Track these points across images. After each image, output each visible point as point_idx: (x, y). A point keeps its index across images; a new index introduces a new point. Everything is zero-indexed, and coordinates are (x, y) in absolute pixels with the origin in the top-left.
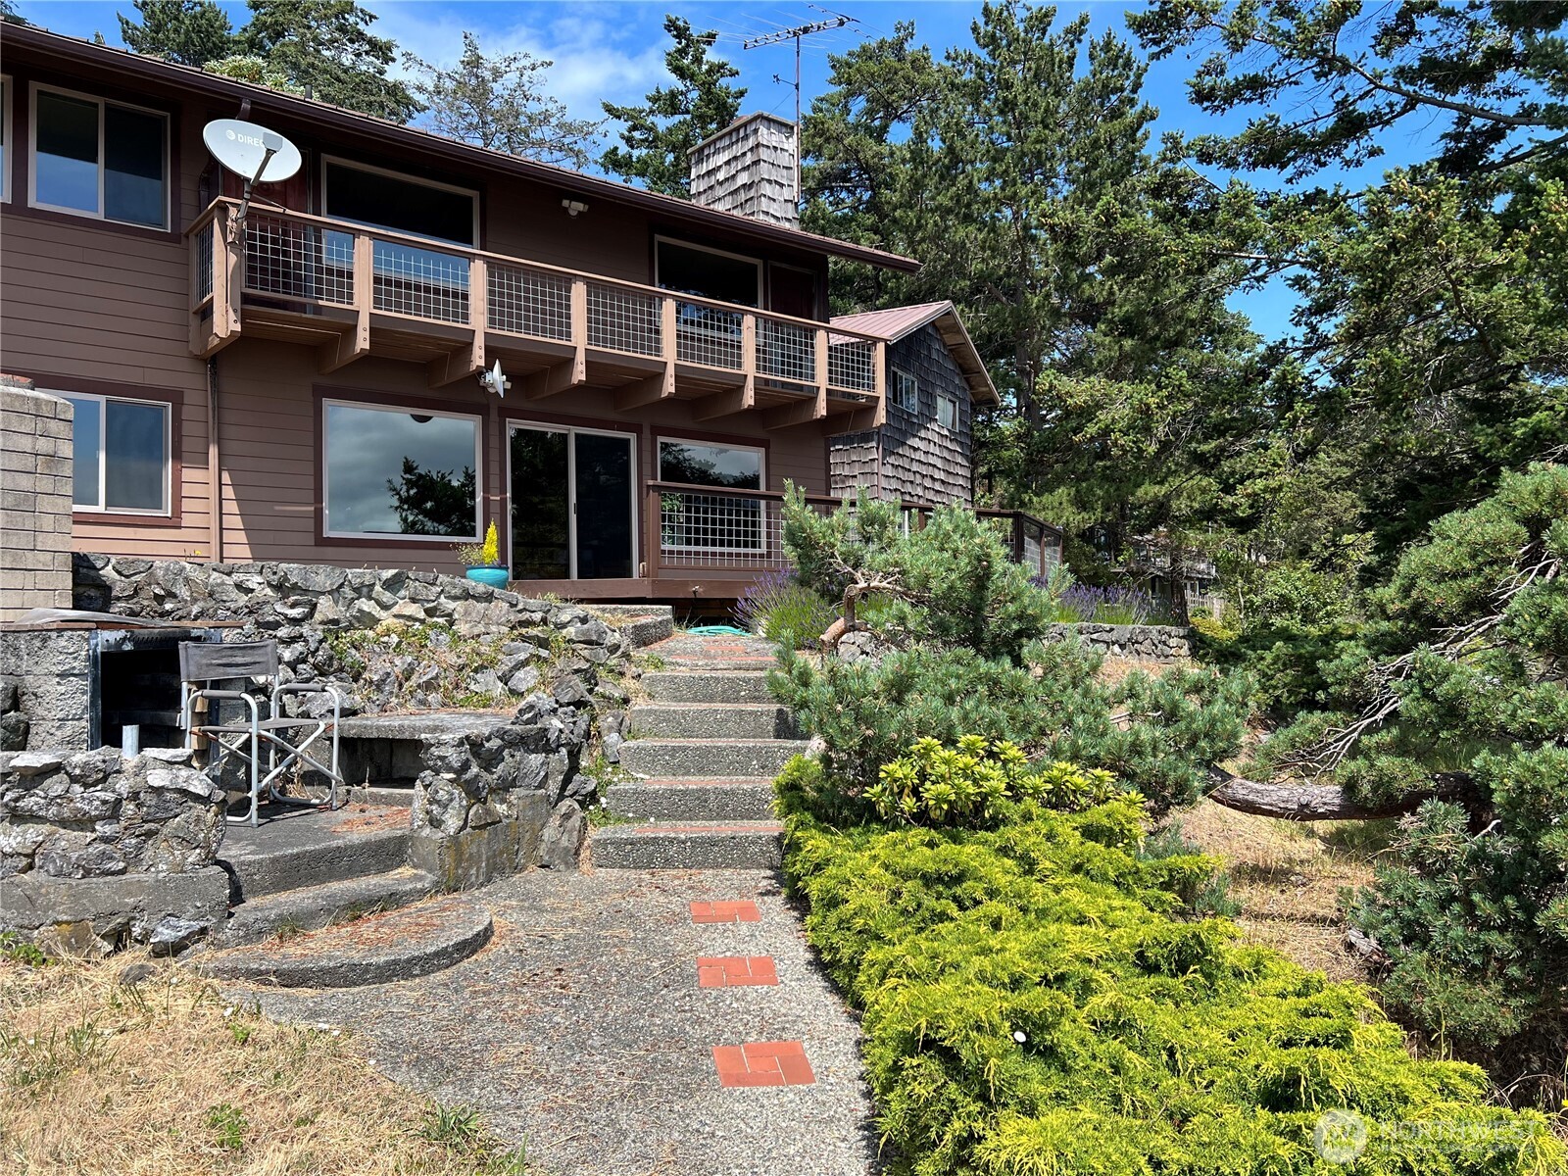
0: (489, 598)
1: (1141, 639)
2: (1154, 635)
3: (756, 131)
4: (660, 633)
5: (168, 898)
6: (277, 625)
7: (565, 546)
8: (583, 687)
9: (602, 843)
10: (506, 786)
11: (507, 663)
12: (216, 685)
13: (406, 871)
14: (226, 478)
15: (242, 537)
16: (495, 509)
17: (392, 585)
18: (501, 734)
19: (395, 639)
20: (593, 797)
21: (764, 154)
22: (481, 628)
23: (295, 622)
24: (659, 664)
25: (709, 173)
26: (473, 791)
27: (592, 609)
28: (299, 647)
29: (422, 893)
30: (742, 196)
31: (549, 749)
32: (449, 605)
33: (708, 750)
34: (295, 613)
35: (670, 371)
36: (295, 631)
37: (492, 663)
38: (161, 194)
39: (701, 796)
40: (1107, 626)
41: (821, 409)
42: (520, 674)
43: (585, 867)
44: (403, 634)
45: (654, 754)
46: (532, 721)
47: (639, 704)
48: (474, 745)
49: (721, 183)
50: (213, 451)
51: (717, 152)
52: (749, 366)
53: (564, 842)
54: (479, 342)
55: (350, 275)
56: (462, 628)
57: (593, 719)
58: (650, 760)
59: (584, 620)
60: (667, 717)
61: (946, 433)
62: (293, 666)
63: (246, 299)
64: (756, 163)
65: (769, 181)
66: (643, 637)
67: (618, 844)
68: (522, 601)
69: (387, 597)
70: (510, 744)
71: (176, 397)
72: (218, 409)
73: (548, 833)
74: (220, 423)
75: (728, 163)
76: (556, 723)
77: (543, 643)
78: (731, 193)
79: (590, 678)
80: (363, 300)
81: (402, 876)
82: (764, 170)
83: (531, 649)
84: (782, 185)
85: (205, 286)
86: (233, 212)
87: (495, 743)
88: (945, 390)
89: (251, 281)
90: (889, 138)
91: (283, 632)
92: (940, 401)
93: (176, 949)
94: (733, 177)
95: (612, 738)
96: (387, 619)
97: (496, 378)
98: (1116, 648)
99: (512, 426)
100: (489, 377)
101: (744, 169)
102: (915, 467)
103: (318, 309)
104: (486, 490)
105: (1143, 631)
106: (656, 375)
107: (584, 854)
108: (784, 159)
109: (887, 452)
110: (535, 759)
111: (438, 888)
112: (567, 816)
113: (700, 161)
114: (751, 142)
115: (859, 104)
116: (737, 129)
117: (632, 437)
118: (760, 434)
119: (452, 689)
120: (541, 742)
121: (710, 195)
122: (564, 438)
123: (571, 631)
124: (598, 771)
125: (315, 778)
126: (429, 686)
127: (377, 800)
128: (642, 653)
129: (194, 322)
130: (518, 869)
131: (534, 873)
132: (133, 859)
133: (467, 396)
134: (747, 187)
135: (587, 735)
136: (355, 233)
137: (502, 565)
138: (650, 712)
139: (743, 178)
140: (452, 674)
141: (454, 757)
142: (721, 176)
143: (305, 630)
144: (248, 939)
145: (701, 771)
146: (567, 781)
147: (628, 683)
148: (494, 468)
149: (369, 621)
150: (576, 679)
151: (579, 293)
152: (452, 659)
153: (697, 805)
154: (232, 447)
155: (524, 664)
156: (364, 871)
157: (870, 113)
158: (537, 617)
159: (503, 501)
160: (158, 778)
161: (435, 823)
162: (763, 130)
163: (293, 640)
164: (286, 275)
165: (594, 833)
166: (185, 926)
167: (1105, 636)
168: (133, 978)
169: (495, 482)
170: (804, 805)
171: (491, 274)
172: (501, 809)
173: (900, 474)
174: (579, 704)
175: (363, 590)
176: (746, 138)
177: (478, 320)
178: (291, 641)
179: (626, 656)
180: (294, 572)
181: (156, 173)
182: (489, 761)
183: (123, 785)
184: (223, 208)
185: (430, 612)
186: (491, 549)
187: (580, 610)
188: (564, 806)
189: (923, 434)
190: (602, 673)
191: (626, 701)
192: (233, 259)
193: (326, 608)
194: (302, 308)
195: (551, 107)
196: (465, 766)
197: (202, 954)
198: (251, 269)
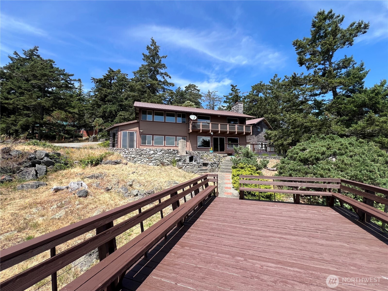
0: (212, 153)
2: (278, 157)
4: (226, 156)
5: (195, 170)
7: (218, 148)
10: (213, 166)
12: (195, 159)
14: (190, 143)
15: (191, 148)
16: (212, 145)
17: (205, 153)
20: (219, 168)
21: (239, 106)
24: (225, 159)
25: (233, 108)
26: (211, 166)
27: (219, 154)
30: (237, 111)
33: (228, 165)
34: (199, 154)
35: (228, 131)
37: (212, 158)
38: (185, 120)
39: (227, 168)
41: (244, 134)
42: (214, 159)
43: (219, 172)
45: (224, 165)
47: (223, 162)
48: (211, 163)
52: (236, 130)
55: (200, 125)
56: (210, 156)
57: (219, 162)
60: (225, 163)
61: (265, 133)
62: (199, 158)
63: (192, 129)
66: (224, 157)
67: (221, 171)
68: (214, 154)
71: (186, 137)
72: (189, 137)
73: (216, 170)
75: (235, 107)
76: (217, 162)
77: (216, 157)
79: (219, 160)
80: (201, 128)
81: (207, 171)
82: (239, 108)
84: (241, 109)
85: (189, 128)
86: (191, 122)
90: (259, 95)
92: (264, 129)
93: (195, 173)
95: (221, 164)
96: (205, 155)
97: (212, 133)
98: (273, 158)
99: (213, 137)
102: (260, 137)
103: (197, 129)
104: (211, 143)
105: (276, 157)
108: (241, 107)
109: (256, 136)
110: (215, 165)
111: (209, 172)
115: (255, 92)
116: (236, 104)
117: (225, 137)
118: (238, 136)
119: (209, 160)
120: (215, 163)
121: (234, 111)
122: (218, 138)
123: (218, 156)
124: (220, 166)
125: (201, 166)
126: (208, 160)
127: (205, 167)
129: (188, 130)
131: (215, 172)
132: (194, 168)
133: (209, 135)
135: (219, 164)
136: (200, 122)
139: (237, 109)
142: (235, 109)
144: (199, 173)
146: (217, 167)
147: (222, 160)
148: (212, 141)
151: (219, 125)
152: (209, 158)
153: (227, 169)
154: (190, 140)
156: (205, 171)
157: (257, 93)
160: (195, 164)
161: (209, 168)
162: (239, 104)
163: (199, 156)
164: (195, 126)
165: (219, 170)
166: (196, 172)
167: (271, 157)
170: (233, 168)
171: (212, 124)
172: (213, 168)
173: (258, 138)
175: (203, 153)
177: (210, 129)
179: (222, 158)
180: (199, 152)
181: (185, 118)
182: (212, 164)
183: (193, 164)
185: (208, 154)
186: (212, 149)
189: (261, 133)
192: (191, 126)
193: (201, 154)
195: (217, 96)
197: (197, 173)
198: (193, 126)
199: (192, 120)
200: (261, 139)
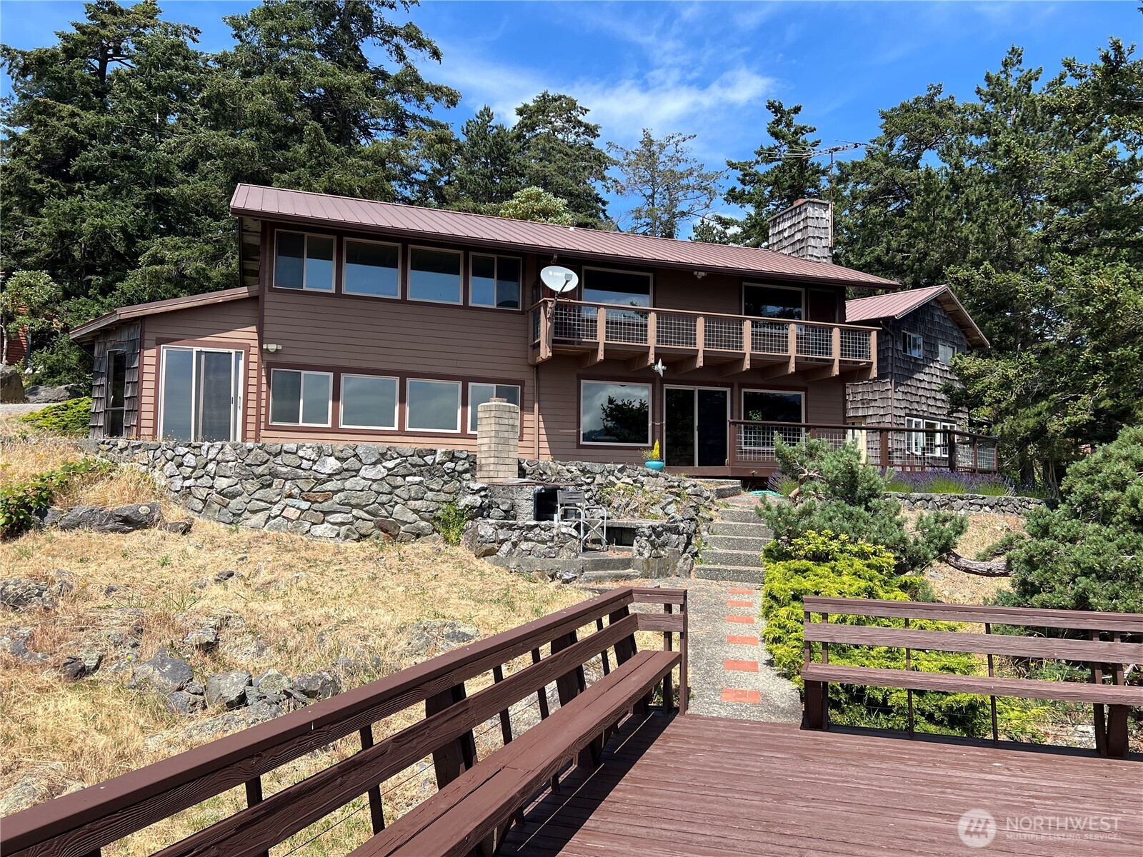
0: (657, 476)
1: (1005, 503)
2: (1016, 503)
3: (806, 210)
4: (734, 492)
5: (567, 566)
6: (582, 485)
7: (692, 446)
8: (694, 513)
9: (699, 569)
10: (664, 545)
11: (665, 502)
12: (567, 505)
13: (631, 570)
14: (541, 419)
15: (546, 445)
16: (657, 429)
17: (621, 471)
18: (662, 526)
19: (622, 492)
20: (696, 554)
21: (810, 222)
22: (654, 488)
23: (588, 484)
24: (727, 506)
25: (780, 233)
26: (653, 544)
27: (698, 481)
28: (590, 493)
29: (637, 577)
30: (798, 246)
31: (679, 534)
32: (642, 479)
33: (743, 540)
34: (589, 481)
35: (748, 357)
36: (589, 487)
37: (659, 502)
38: (517, 291)
39: (738, 556)
40: (981, 496)
41: (836, 371)
42: (669, 507)
43: (693, 577)
44: (625, 490)
45: (722, 540)
46: (674, 522)
47: (717, 521)
48: (653, 528)
49: (786, 239)
50: (536, 406)
51: (784, 220)
52: (792, 351)
53: (685, 568)
54: (652, 352)
55: (596, 322)
56: (647, 488)
57: (697, 526)
58: (719, 542)
59: (695, 486)
60: (728, 527)
61: (946, 368)
62: (588, 500)
63: (554, 341)
64: (806, 228)
65: (813, 237)
66: (721, 494)
67: (705, 570)
68: (670, 477)
69: (619, 475)
70: (666, 530)
71: (522, 383)
72: (538, 387)
73: (679, 564)
74: (539, 394)
75: (790, 227)
76: (682, 525)
77: (678, 495)
78: (792, 244)
79: (697, 509)
80: (601, 338)
81: (630, 571)
82: (810, 232)
83: (674, 497)
84: (821, 239)
85: (536, 334)
86: (550, 304)
87: (660, 529)
88: (944, 341)
89: (556, 333)
90: (921, 163)
91: (584, 488)
92: (941, 348)
93: (567, 582)
94: (793, 235)
95: (705, 534)
96: (619, 484)
97: (660, 367)
98: (987, 508)
99: (667, 386)
100: (656, 368)
101: (799, 231)
102: (920, 392)
103: (580, 343)
104: (653, 420)
105: (1007, 499)
106: (740, 359)
107: (692, 573)
108: (823, 223)
109: (897, 385)
110: (675, 537)
111: (642, 576)
112: (686, 559)
113: (774, 226)
114: (803, 216)
115: (899, 142)
116: (796, 208)
117: (728, 390)
118: (803, 385)
119: (642, 511)
120: (676, 531)
121: (780, 245)
122: (692, 393)
123: (689, 491)
124: (699, 546)
125: (598, 541)
126: (635, 510)
127: (618, 550)
128: (721, 501)
129: (530, 349)
130: (668, 576)
131: (674, 578)
132: (557, 554)
133: (645, 376)
134: (800, 241)
135: (695, 532)
136: (599, 307)
137: (661, 460)
138: (721, 525)
139: (798, 236)
140: (643, 505)
141: (647, 532)
142: (786, 234)
143: (592, 487)
144: (587, 582)
145: (740, 548)
146: (686, 547)
147: (713, 512)
148: (657, 409)
149: (613, 484)
150: (691, 510)
151: (700, 322)
152: (643, 500)
153: (737, 560)
154: (543, 404)
155: (670, 503)
156: (618, 569)
157: (908, 148)
158: (676, 484)
159: (662, 425)
160: (564, 530)
161: (641, 554)
162: (810, 209)
163: (588, 491)
164: (570, 329)
165: (695, 566)
166: (570, 575)
167: (979, 502)
168: (559, 587)
169: (657, 416)
170: (772, 556)
171: (658, 319)
172: (663, 553)
173: (909, 397)
174: (692, 519)
175: (611, 473)
176: (800, 213)
177: (652, 342)
178: (587, 491)
179: (712, 501)
180: (588, 465)
181: (516, 280)
182: (659, 535)
183: (555, 532)
184: (545, 302)
185: (635, 481)
186: (656, 452)
187: (694, 481)
188: (685, 556)
189: (927, 370)
190: (701, 508)
191: (711, 520)
192: (549, 324)
193: (599, 479)
194: (572, 343)
195: (694, 165)
196: (651, 536)
197: (575, 584)
198: (556, 328)
199: (552, 293)
200: (923, 400)
